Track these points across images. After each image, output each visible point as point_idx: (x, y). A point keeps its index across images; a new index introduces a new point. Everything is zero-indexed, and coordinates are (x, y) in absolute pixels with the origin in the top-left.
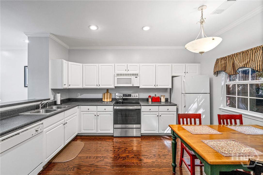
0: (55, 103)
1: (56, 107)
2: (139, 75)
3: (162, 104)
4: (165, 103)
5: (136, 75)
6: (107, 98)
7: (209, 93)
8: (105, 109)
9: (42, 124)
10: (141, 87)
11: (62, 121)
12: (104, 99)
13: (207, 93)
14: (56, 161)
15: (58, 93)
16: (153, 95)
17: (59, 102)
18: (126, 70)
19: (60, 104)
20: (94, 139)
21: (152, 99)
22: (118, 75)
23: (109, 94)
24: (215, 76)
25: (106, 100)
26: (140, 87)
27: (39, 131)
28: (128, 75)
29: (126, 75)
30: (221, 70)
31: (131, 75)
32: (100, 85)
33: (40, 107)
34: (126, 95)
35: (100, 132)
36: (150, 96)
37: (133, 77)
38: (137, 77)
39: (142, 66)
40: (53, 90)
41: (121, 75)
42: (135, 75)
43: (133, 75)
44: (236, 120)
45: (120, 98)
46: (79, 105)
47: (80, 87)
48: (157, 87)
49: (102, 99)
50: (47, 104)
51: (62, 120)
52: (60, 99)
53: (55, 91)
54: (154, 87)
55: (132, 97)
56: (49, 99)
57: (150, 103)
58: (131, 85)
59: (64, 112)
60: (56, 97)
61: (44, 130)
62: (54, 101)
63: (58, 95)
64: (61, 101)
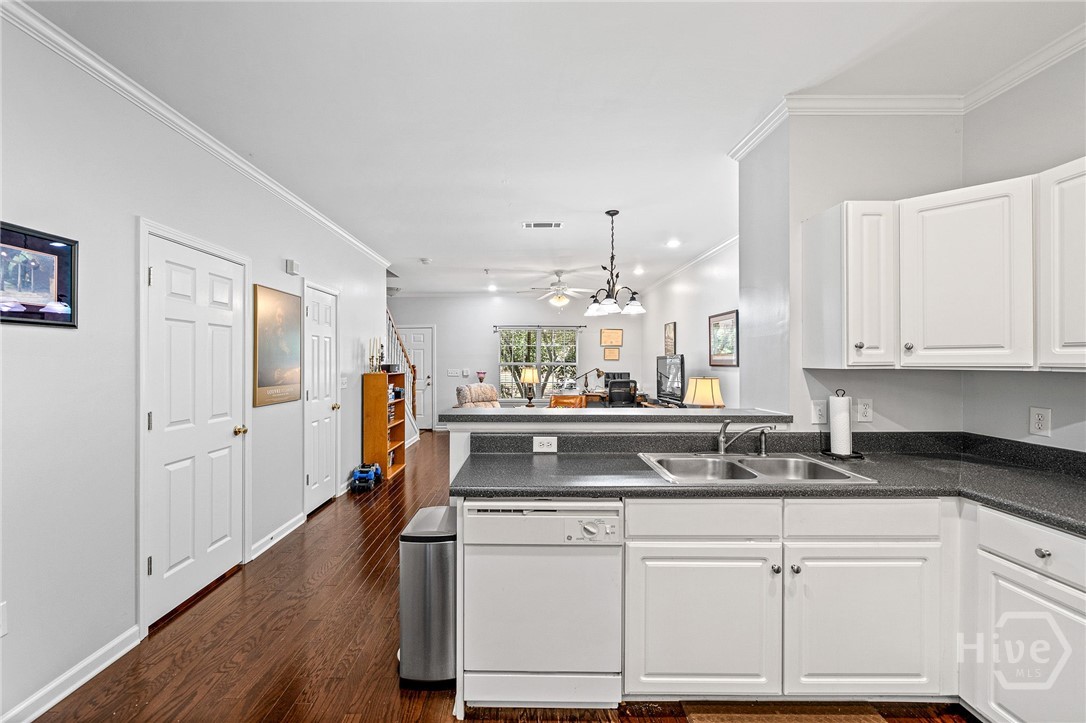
0: (821, 444)
1: (801, 465)
9: (616, 512)
11: (768, 545)
15: (843, 393)
17: (842, 445)
27: (602, 538)
33: (722, 446)
46: (959, 494)
50: (763, 438)
52: (852, 423)
53: (835, 380)
56: (788, 420)
59: (778, 501)
60: (826, 415)
61: (631, 544)
62: (816, 430)
63: (840, 405)
64: (858, 439)
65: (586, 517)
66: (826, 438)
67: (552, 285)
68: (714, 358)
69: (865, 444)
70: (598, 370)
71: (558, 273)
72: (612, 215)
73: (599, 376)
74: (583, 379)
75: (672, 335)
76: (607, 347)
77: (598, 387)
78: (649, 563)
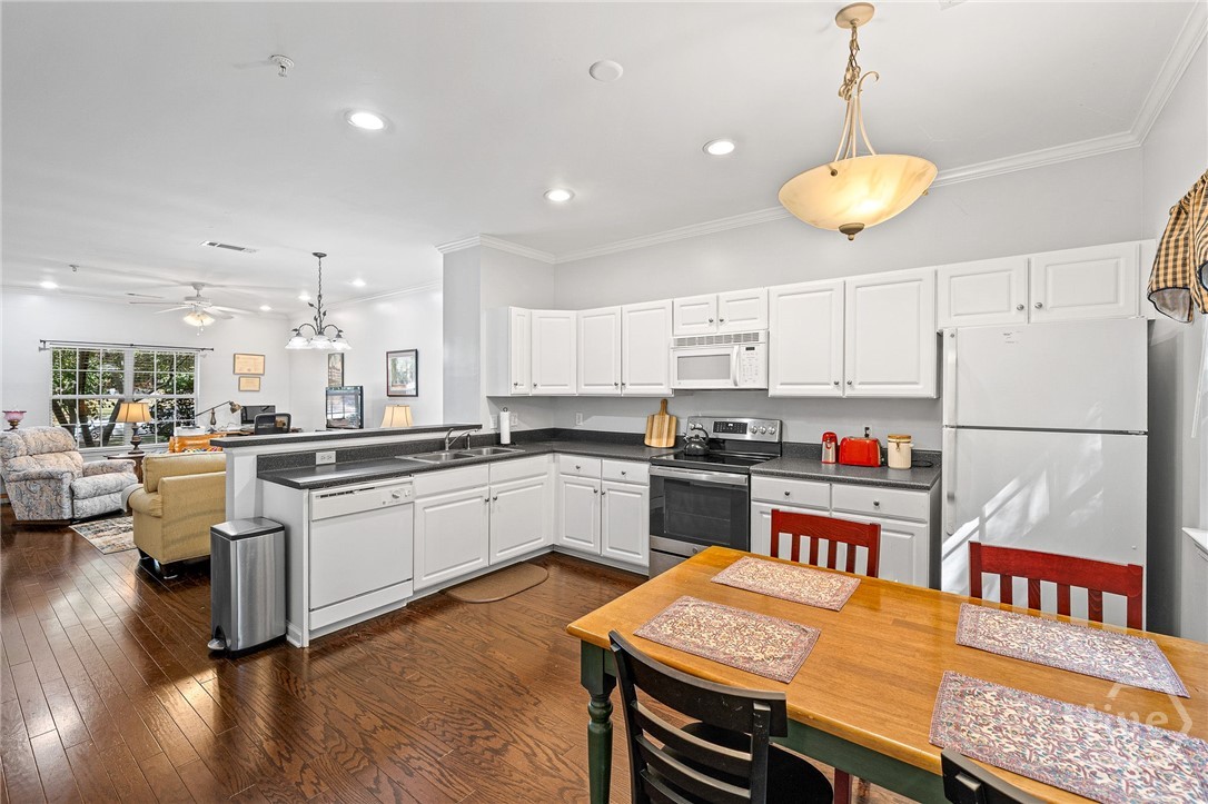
0: (496, 439)
2: (762, 338)
3: (892, 477)
4: (913, 474)
5: (748, 340)
6: (660, 436)
7: (1145, 433)
8: (623, 473)
9: (411, 482)
10: (776, 390)
11: (483, 489)
12: (651, 437)
13: (1126, 433)
14: (458, 594)
15: (505, 410)
16: (850, 430)
17: (506, 439)
18: (711, 321)
19: (508, 442)
20: (585, 573)
21: (837, 448)
22: (681, 342)
23: (667, 417)
24: (1177, 317)
25: (654, 443)
26: (771, 393)
27: (402, 500)
28: (719, 339)
29: (710, 340)
30: (1170, 284)
31: (728, 339)
32: (628, 386)
33: (447, 446)
34: (727, 423)
35: (608, 552)
36: (830, 437)
37: (736, 347)
38: (753, 349)
39: (780, 296)
40: (493, 400)
41: (692, 341)
42: (747, 337)
43: (738, 338)
44: (1101, 596)
45: (697, 437)
46: (554, 452)
47: (569, 390)
48: (849, 392)
49: (642, 436)
50: (470, 439)
51: (483, 486)
52: (511, 427)
53: (500, 402)
54: (837, 393)
55: (748, 436)
56: (479, 427)
57: (830, 469)
58: (727, 384)
59: (487, 465)
60: (498, 422)
61: (417, 501)
62: (493, 432)
63: (505, 416)
64: (514, 435)
65: (394, 489)
66: (498, 436)
67: (188, 299)
68: (392, 389)
69: (517, 437)
70: (231, 404)
71: (195, 286)
72: (320, 257)
73: (233, 410)
74: (209, 415)
75: (339, 366)
76: (242, 375)
77: (230, 423)
78: (427, 510)
